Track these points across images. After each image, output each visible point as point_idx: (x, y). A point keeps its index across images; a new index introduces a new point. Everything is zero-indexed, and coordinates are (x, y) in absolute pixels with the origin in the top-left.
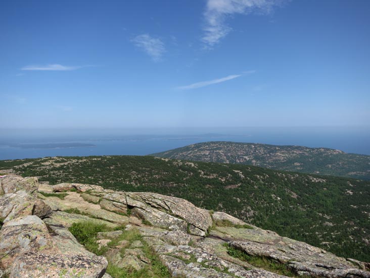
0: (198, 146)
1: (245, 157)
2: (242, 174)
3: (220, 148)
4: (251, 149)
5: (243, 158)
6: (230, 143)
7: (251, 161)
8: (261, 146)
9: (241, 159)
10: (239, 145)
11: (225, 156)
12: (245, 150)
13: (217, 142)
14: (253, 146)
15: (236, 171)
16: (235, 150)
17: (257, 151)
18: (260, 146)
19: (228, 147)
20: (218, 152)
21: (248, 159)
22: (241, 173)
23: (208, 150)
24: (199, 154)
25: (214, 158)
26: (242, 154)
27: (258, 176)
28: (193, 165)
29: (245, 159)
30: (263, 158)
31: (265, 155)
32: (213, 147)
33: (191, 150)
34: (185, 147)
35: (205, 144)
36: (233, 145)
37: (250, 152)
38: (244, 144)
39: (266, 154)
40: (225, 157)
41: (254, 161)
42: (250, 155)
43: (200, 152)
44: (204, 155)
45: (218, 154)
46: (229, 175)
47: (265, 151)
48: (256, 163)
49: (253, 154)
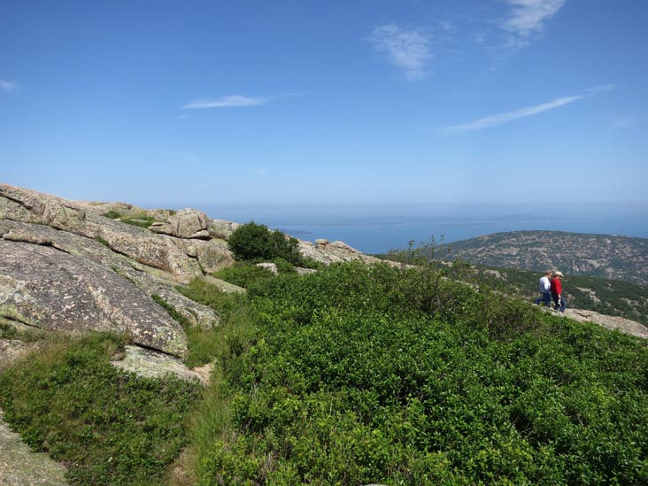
0: (496, 238)
1: (590, 261)
2: (596, 295)
3: (540, 242)
4: (605, 246)
5: (586, 263)
6: (561, 234)
7: (604, 270)
8: (626, 240)
9: (583, 265)
10: (578, 238)
11: (550, 258)
12: (591, 248)
13: (534, 232)
14: (609, 242)
15: (583, 290)
16: (570, 248)
17: (617, 251)
18: (624, 242)
19: (555, 242)
20: (536, 251)
21: (597, 265)
22: (594, 293)
23: (516, 246)
24: (498, 252)
25: (527, 261)
26: (585, 255)
27: (629, 302)
28: (498, 275)
29: (591, 265)
30: (630, 264)
31: (635, 260)
32: (526, 240)
33: (483, 245)
34: (471, 240)
35: (510, 235)
36: (567, 238)
37: (603, 251)
38: (588, 236)
39: (637, 256)
40: (550, 261)
41: (610, 270)
42: (601, 257)
43: (500, 250)
44: (509, 255)
45: (536, 254)
46: (570, 296)
47: (635, 251)
48: (614, 274)
49: (607, 255)
